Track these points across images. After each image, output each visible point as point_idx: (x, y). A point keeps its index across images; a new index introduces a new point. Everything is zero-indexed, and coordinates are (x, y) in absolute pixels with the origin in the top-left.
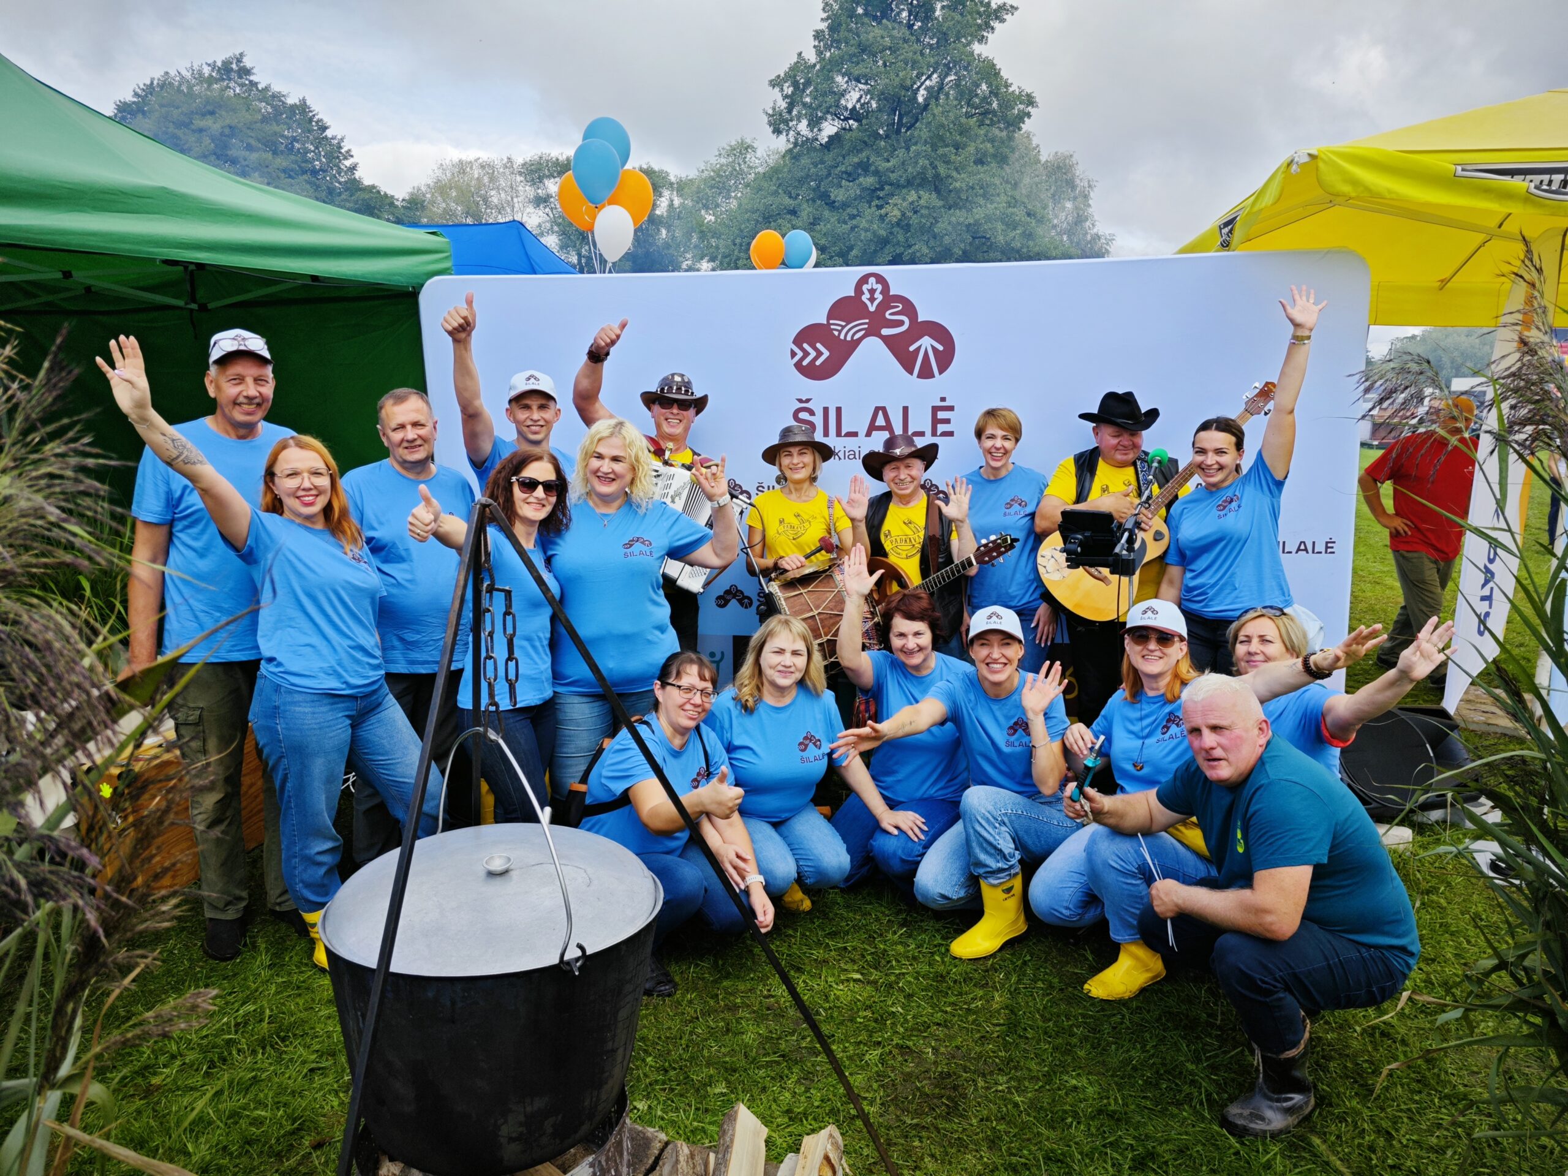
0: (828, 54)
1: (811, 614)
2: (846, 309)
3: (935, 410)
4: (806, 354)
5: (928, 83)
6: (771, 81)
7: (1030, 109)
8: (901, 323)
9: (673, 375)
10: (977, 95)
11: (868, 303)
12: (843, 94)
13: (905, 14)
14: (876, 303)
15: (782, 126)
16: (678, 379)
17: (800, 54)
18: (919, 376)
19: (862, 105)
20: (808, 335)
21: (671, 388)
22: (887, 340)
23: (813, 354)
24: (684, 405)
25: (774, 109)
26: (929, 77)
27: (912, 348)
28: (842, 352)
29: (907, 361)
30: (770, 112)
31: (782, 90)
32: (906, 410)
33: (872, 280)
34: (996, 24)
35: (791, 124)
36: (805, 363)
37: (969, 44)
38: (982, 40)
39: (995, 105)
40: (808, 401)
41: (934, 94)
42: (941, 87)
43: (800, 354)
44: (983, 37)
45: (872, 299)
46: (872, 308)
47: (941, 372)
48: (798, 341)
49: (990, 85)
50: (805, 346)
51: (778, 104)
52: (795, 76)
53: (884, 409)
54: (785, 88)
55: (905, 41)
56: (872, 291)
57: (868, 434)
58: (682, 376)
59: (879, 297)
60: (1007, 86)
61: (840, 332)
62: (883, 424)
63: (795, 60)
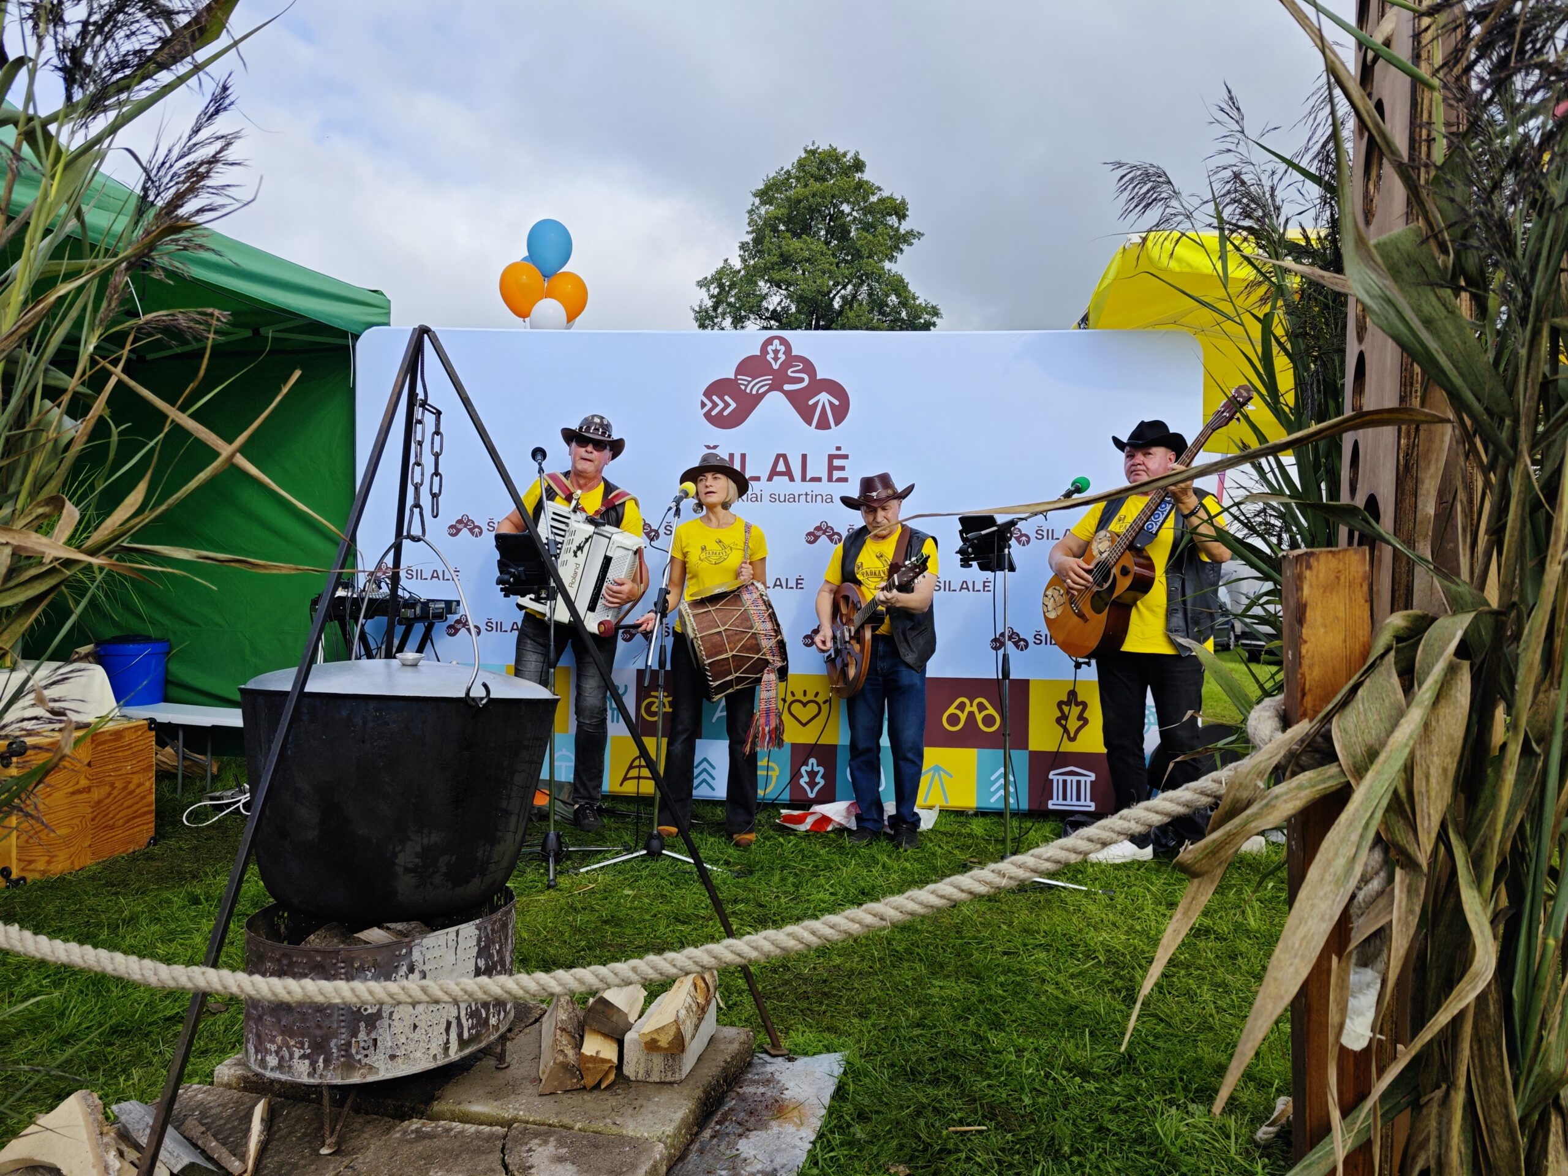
0: (752, 262)
1: (718, 630)
2: (751, 366)
3: (831, 458)
4: (715, 405)
5: (843, 292)
6: (698, 282)
7: (935, 319)
8: (802, 380)
9: (593, 416)
10: (887, 306)
11: (772, 362)
12: (764, 297)
13: (823, 233)
14: (779, 362)
15: (707, 322)
16: (597, 420)
17: (726, 260)
18: (818, 427)
19: (783, 308)
20: (717, 388)
21: (588, 428)
22: (789, 395)
23: (721, 405)
24: (599, 445)
25: (700, 307)
26: (844, 287)
27: (811, 402)
28: (748, 404)
29: (806, 414)
30: (697, 309)
31: (709, 290)
32: (804, 457)
33: (776, 342)
34: (904, 247)
35: (716, 320)
36: (714, 413)
37: (881, 261)
38: (891, 258)
39: (904, 314)
40: (715, 447)
41: (848, 302)
42: (854, 296)
43: (709, 405)
44: (893, 256)
45: (776, 359)
46: (776, 366)
47: (837, 424)
48: (708, 393)
49: (898, 295)
50: (715, 398)
51: (705, 303)
52: (721, 279)
53: (784, 456)
54: (712, 288)
55: (822, 254)
56: (776, 352)
57: (770, 479)
58: (602, 418)
59: (782, 357)
60: (914, 299)
61: (746, 386)
62: (784, 469)
63: (722, 265)
